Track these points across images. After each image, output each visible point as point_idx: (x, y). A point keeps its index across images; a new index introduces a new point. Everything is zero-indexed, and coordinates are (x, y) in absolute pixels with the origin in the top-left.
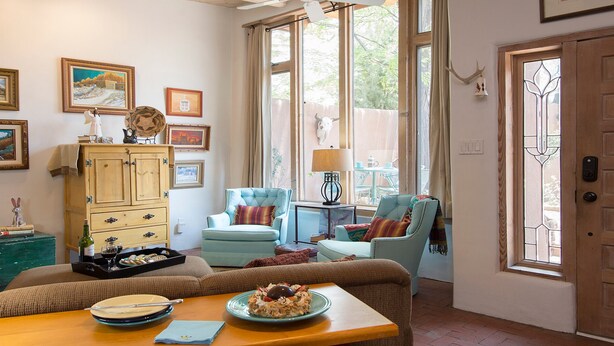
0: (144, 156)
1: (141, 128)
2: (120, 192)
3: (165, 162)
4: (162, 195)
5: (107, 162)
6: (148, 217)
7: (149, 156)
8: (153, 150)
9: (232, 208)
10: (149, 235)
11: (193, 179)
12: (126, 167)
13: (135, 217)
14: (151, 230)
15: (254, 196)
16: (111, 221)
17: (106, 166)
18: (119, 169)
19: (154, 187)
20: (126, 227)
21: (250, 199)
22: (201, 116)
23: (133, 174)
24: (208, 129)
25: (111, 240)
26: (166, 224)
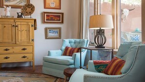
0: (22, 23)
1: (27, 12)
2: (11, 38)
3: (32, 26)
4: (31, 40)
5: (6, 25)
6: (24, 49)
7: (25, 23)
8: (27, 21)
9: (64, 48)
10: (24, 57)
11: (56, 35)
12: (14, 28)
13: (18, 49)
14: (25, 55)
15: (75, 43)
16: (6, 50)
17: (5, 27)
18: (10, 28)
19: (27, 37)
20: (13, 53)
21: (73, 44)
22: (60, 9)
23: (17, 31)
24: (63, 14)
25: (6, 58)
26: (33, 53)
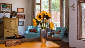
1: (13, 15)
2: (9, 26)
3: (17, 21)
4: (17, 27)
6: (14, 31)
8: (15, 19)
10: (14, 34)
12: (10, 22)
13: (12, 31)
15: (32, 27)
16: (8, 31)
17: (7, 22)
20: (10, 33)
22: (23, 13)
24: (25, 15)
25: (8, 35)
26: (17, 32)
